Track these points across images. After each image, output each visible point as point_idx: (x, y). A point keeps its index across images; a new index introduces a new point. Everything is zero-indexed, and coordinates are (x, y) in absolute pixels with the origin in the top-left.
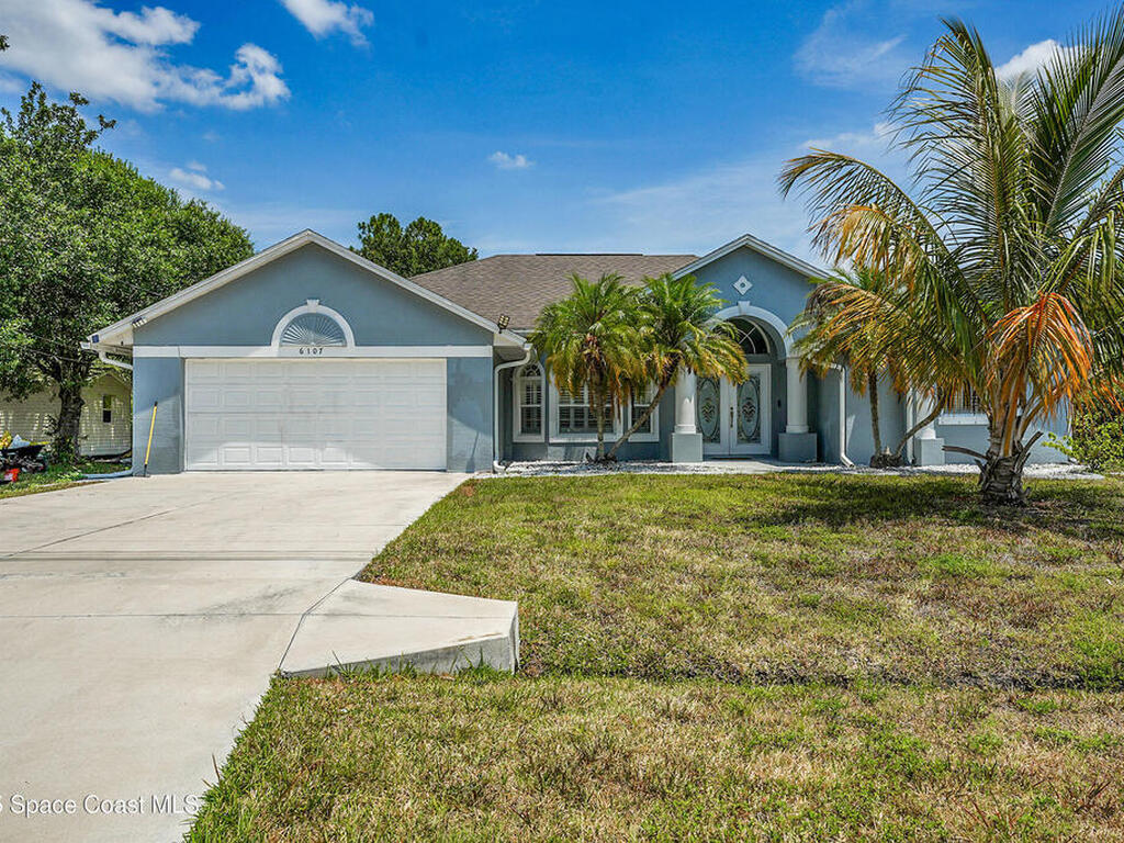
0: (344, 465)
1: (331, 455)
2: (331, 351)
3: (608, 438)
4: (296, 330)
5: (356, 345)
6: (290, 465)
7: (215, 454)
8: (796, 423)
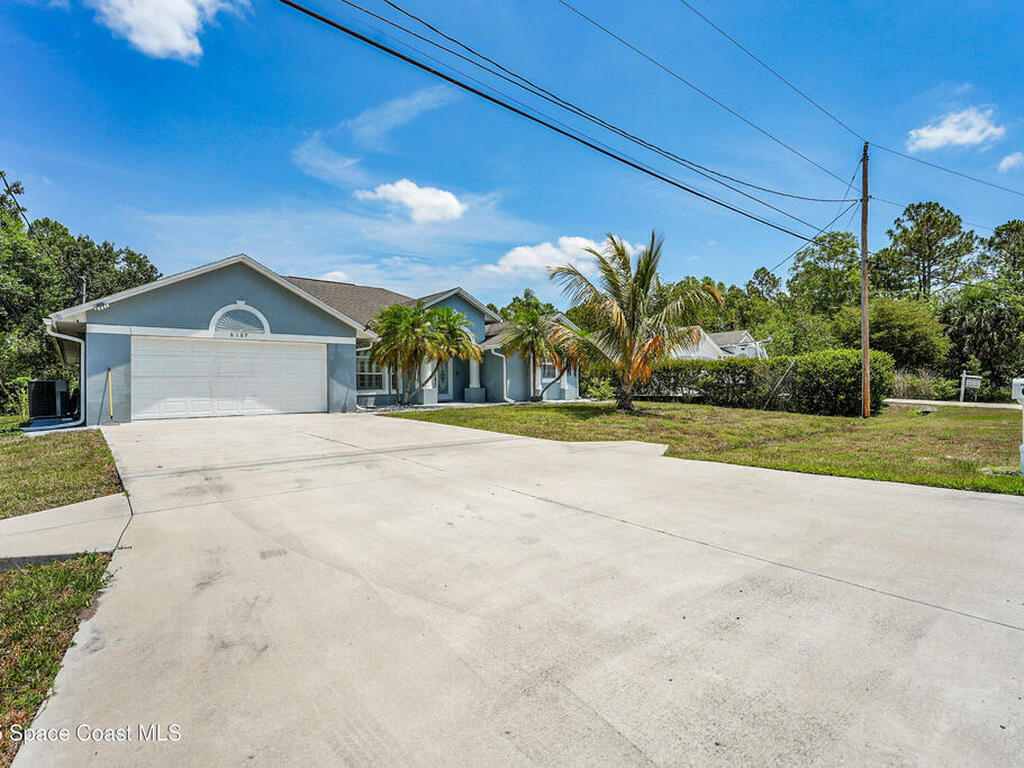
0: (259, 411)
1: (250, 405)
2: (254, 336)
3: (381, 392)
4: (228, 320)
5: (271, 332)
6: (219, 413)
7: (156, 406)
8: (474, 383)
